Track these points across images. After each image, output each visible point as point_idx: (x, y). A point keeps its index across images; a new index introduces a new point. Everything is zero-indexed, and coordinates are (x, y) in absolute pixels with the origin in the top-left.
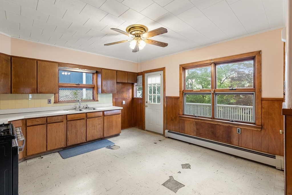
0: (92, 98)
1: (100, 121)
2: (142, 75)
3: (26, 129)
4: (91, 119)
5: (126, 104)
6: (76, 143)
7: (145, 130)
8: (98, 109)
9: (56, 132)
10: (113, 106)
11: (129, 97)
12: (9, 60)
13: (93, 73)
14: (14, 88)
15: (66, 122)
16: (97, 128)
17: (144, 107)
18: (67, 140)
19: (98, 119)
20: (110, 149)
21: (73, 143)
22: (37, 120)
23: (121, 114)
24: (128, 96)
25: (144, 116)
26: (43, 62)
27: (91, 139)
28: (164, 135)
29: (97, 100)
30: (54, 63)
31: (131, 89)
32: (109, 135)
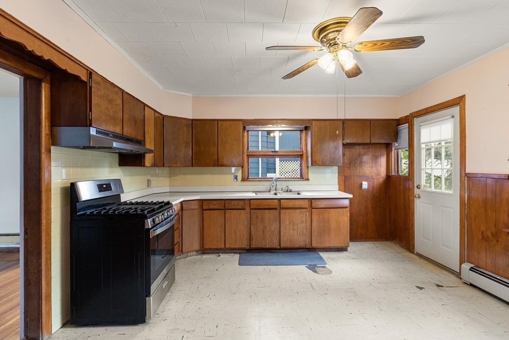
0: (299, 175)
1: (304, 216)
2: (408, 123)
3: (203, 214)
4: (288, 211)
5: (371, 189)
6: (263, 247)
7: (413, 253)
8: (305, 195)
9: (236, 223)
10: (339, 190)
11: (378, 175)
12: (190, 124)
13: (300, 130)
14: (195, 159)
15: (249, 210)
16: (299, 228)
17: (411, 198)
18: (250, 238)
19: (301, 212)
20: (312, 270)
21: (259, 246)
22: (214, 202)
23: (348, 209)
24: (376, 171)
25: (413, 220)
26: (225, 122)
27: (288, 245)
28: (458, 275)
29: (307, 178)
30: (237, 122)
31: (385, 157)
32: (322, 246)
